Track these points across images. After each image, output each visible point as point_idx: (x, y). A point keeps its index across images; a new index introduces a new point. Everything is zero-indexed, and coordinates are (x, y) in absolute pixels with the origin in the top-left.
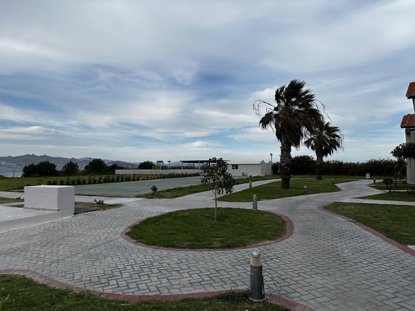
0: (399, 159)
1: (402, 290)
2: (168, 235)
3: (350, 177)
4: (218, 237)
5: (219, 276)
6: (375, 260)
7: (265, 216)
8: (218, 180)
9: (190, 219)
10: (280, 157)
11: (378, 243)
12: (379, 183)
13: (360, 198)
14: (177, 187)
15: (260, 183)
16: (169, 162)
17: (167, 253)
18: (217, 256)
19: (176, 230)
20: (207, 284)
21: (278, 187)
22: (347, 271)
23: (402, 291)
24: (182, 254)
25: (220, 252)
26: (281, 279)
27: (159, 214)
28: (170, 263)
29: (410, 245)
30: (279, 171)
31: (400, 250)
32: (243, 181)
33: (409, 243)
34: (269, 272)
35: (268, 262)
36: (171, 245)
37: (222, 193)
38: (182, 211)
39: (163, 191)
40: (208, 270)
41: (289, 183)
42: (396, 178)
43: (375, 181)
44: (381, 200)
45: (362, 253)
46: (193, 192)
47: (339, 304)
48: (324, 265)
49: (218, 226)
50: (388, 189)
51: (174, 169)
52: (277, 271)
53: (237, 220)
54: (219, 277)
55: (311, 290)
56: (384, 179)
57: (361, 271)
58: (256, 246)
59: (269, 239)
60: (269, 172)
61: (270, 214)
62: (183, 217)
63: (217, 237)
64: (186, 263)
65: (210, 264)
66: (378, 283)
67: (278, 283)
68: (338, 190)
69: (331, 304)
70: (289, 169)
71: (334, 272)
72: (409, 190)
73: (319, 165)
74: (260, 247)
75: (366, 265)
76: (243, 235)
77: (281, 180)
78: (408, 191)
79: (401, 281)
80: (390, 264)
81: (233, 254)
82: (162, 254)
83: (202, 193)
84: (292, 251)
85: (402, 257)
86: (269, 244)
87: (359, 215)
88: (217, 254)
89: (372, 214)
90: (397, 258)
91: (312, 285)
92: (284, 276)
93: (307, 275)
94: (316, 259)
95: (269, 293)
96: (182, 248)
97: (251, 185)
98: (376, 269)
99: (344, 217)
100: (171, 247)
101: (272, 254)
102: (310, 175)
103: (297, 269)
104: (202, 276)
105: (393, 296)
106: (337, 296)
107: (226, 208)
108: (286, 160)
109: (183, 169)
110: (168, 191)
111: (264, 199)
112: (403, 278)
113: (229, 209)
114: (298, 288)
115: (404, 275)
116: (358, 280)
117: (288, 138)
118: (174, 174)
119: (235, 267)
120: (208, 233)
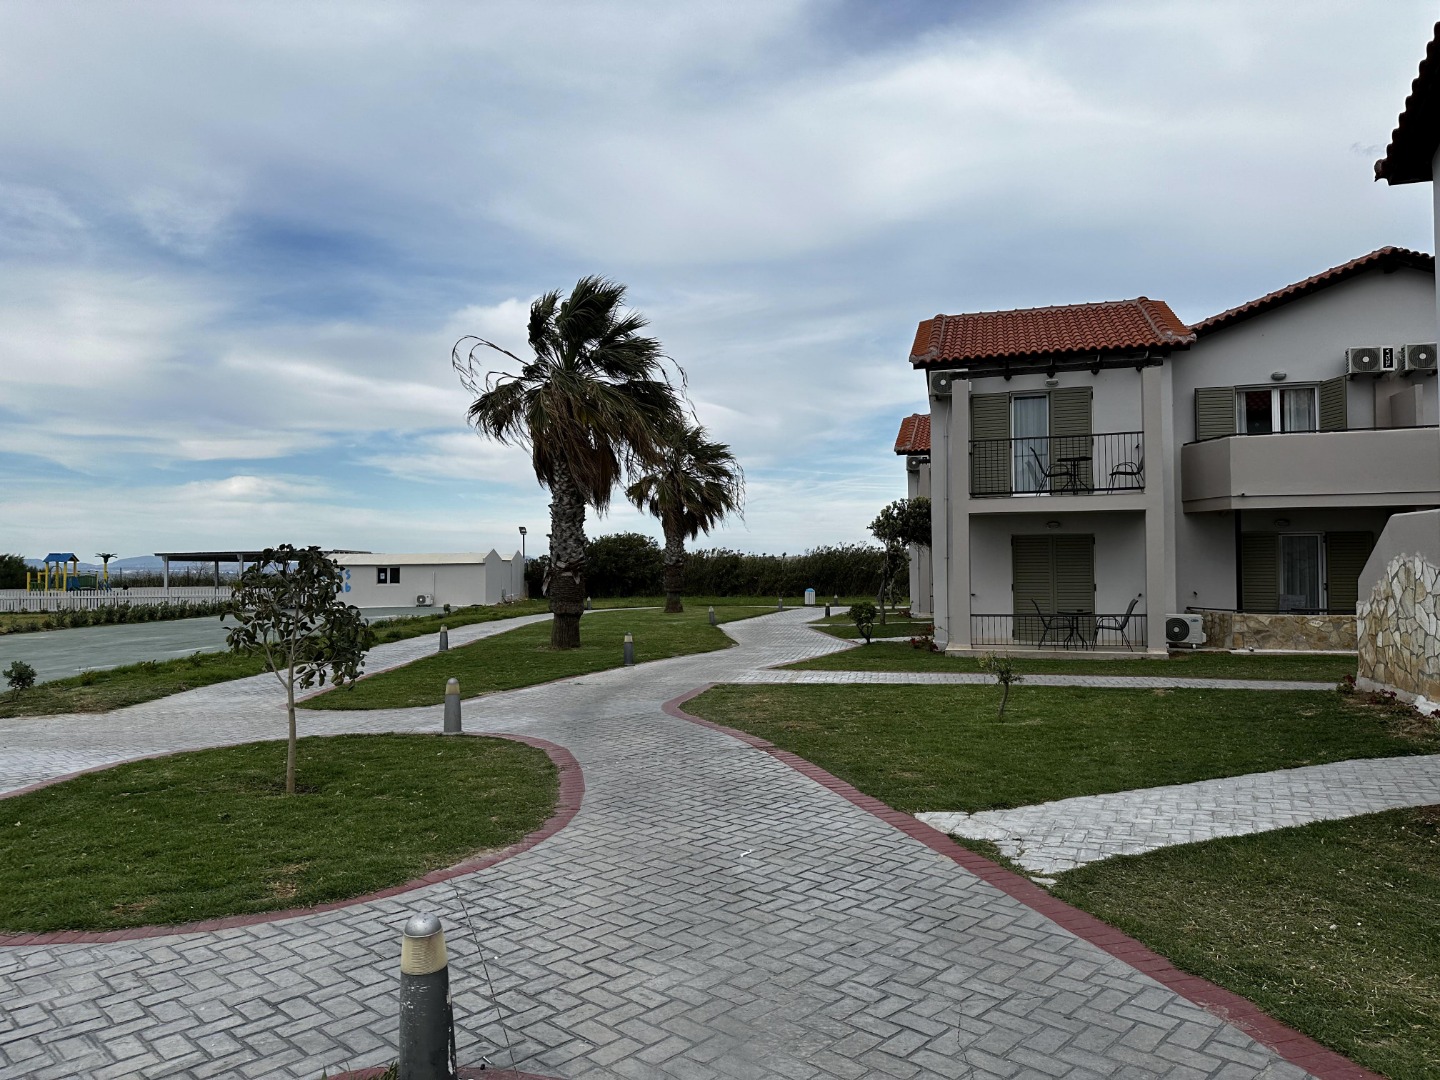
0: (892, 547)
1: (901, 968)
2: (63, 875)
3: (762, 599)
4: (291, 861)
5: (278, 1026)
6: (826, 874)
7: (486, 754)
8: (304, 632)
9: (177, 796)
10: (548, 539)
11: (837, 813)
12: (840, 617)
13: (788, 667)
14: (131, 662)
15: (480, 630)
16: (106, 558)
17: (49, 958)
18: (278, 939)
19: (106, 848)
20: (222, 1073)
21: (543, 645)
22: (745, 925)
23: (903, 971)
24: (120, 953)
25: (293, 922)
26: (525, 994)
27: (33, 784)
28: (58, 1003)
29: (921, 811)
30: (545, 589)
31: (895, 832)
32: (419, 627)
33: (918, 804)
34: (484, 977)
35: (481, 937)
36: (71, 919)
37: (322, 683)
38: (148, 764)
39: (67, 684)
40: (233, 1010)
41: (577, 630)
42: (883, 601)
43: (828, 613)
44: (844, 670)
45: (790, 854)
46: (207, 678)
47: (716, 1058)
48: (676, 916)
49: (298, 816)
50: (863, 636)
51: (126, 588)
52: (511, 968)
53: (380, 780)
54: (277, 1029)
55: (628, 1019)
56: (852, 606)
57: (787, 921)
58: (441, 879)
59: (492, 843)
60: (516, 591)
61: (505, 745)
62: (146, 789)
63: (288, 861)
64: (134, 994)
65: (246, 979)
66: (835, 957)
67: (514, 1013)
68: (727, 642)
69: (692, 1064)
70: (578, 581)
71: (704, 937)
72: (917, 638)
73: (671, 563)
74: (455, 880)
75: (801, 898)
76: (396, 840)
77: (551, 616)
78: (913, 640)
79: (900, 939)
80: (869, 884)
81: (349, 922)
82: (21, 967)
83: (246, 684)
84: (570, 877)
85: (901, 855)
86: (491, 863)
87: (783, 724)
88: (282, 931)
89: (820, 717)
90: (888, 860)
91: (632, 1001)
92: (536, 982)
93: (617, 966)
94: (648, 897)
95: (475, 1065)
96: (123, 927)
97: (444, 642)
98: (831, 906)
99: (742, 733)
100: (72, 928)
101: (500, 900)
102: (647, 596)
103: (584, 946)
104: (200, 1042)
105: (877, 995)
106: (711, 1028)
107: (338, 737)
108: (569, 551)
109: (169, 585)
110: (88, 680)
112: (906, 927)
113: (352, 740)
114: (582, 1022)
115: (908, 916)
116: (778, 956)
117: (575, 476)
118: (126, 607)
119: (350, 974)
120: (249, 847)
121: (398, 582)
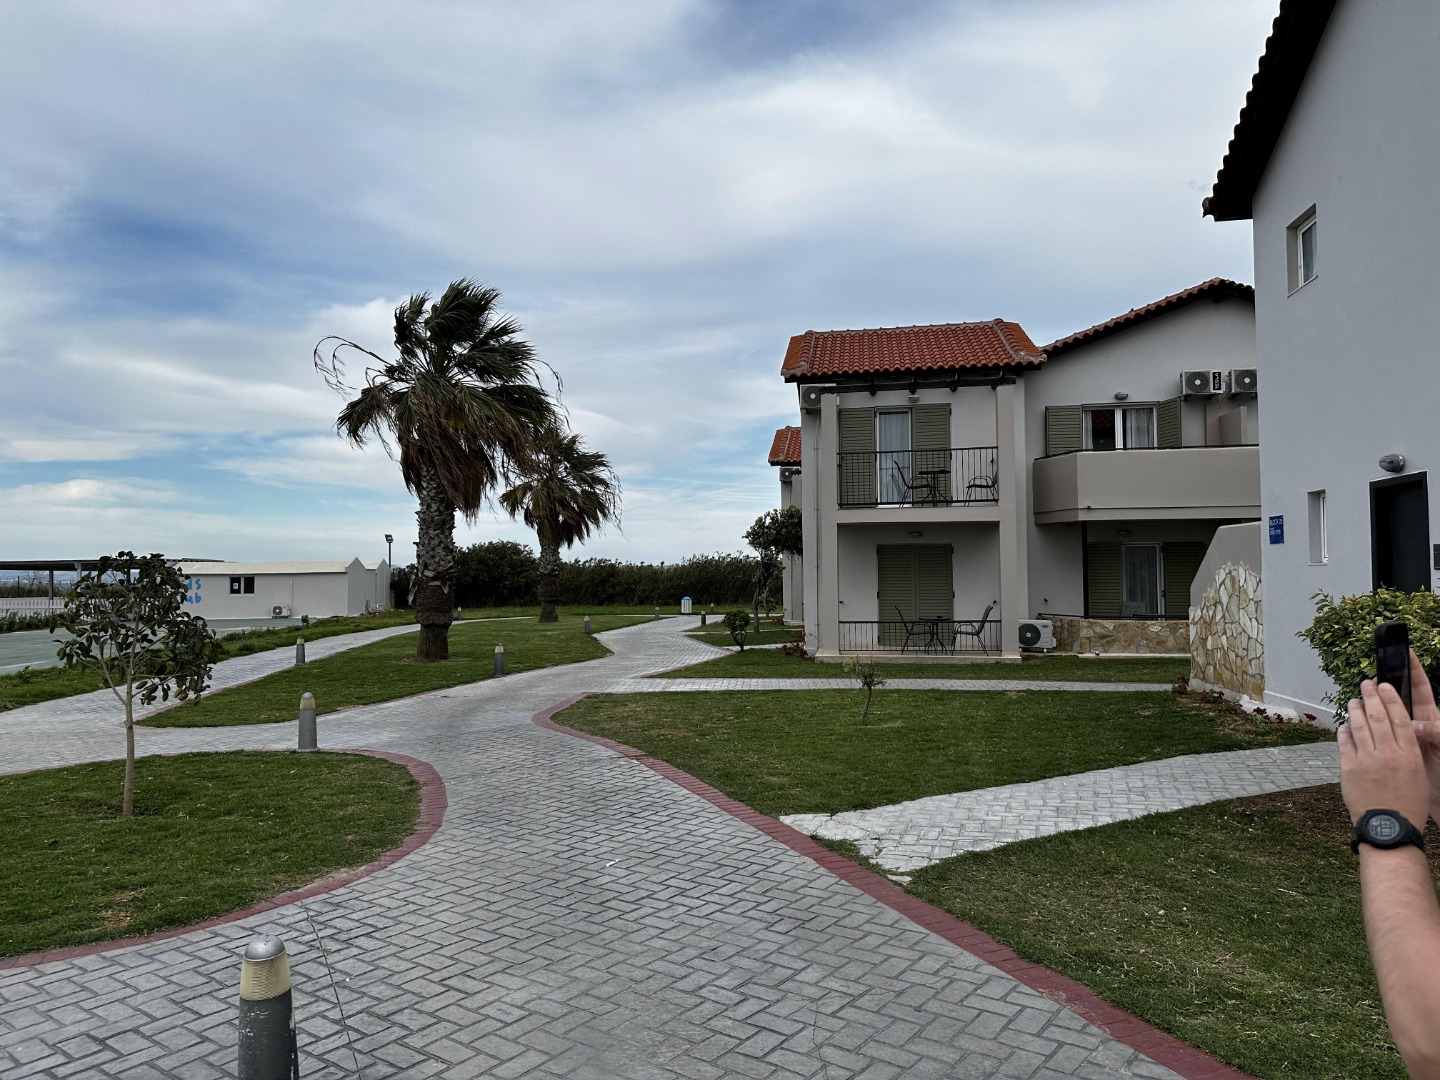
0: (766, 555)
1: (761, 970)
3: (639, 608)
4: (125, 888)
5: (104, 1063)
6: (691, 880)
7: (343, 771)
8: (145, 644)
10: (415, 547)
11: (704, 819)
12: (715, 625)
13: (660, 676)
18: (108, 971)
21: (408, 657)
22: (608, 935)
23: (762, 974)
25: (126, 953)
26: (378, 1016)
29: (786, 814)
30: (411, 599)
31: (760, 836)
32: (274, 639)
33: (783, 807)
34: (334, 1000)
35: (331, 959)
37: (165, 697)
40: (55, 1049)
41: (445, 641)
42: (757, 609)
43: (704, 621)
45: (656, 862)
47: (573, 1070)
48: (538, 929)
49: (136, 839)
50: (737, 643)
52: (363, 990)
53: (227, 800)
54: (103, 1067)
55: (485, 1036)
56: (727, 614)
57: (651, 929)
58: (291, 901)
59: (347, 862)
60: (381, 602)
61: (364, 761)
63: (123, 888)
65: (69, 1016)
66: (697, 963)
67: (364, 1035)
68: (602, 652)
70: (446, 591)
71: (566, 948)
72: (789, 645)
73: (546, 572)
74: (305, 901)
75: (665, 905)
76: (243, 862)
77: (417, 628)
78: (785, 647)
79: (761, 941)
80: (733, 888)
81: (188, 949)
83: (81, 701)
84: (429, 894)
85: (765, 858)
86: (344, 883)
87: (654, 733)
88: (113, 962)
89: (692, 725)
90: (752, 863)
91: (489, 1017)
92: (389, 1002)
93: (475, 982)
94: (510, 912)
97: (301, 655)
98: (694, 912)
99: (613, 743)
101: (354, 920)
102: (522, 605)
103: (441, 963)
105: (737, 998)
106: (569, 1039)
107: (182, 755)
108: (437, 560)
111: (351, 703)
112: (766, 929)
113: (198, 758)
114: (436, 1041)
115: (769, 918)
116: (640, 964)
117: (445, 482)
119: (187, 1004)
120: (79, 874)
121: (253, 592)
